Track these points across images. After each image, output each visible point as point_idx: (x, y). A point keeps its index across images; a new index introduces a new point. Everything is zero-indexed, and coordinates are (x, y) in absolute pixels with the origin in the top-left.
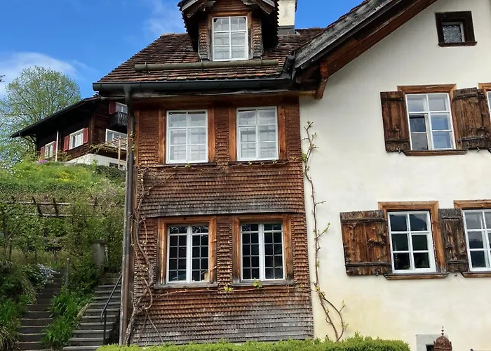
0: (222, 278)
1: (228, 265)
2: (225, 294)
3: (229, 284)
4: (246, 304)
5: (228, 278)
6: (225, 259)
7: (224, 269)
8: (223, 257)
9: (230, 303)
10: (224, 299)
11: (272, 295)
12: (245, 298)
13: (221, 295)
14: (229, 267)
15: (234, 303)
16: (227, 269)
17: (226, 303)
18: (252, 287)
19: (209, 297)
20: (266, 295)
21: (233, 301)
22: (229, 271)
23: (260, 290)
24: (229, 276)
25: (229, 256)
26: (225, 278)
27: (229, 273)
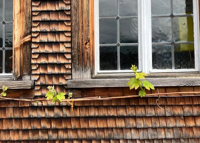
0: (45, 66)
1: (59, 33)
2: (51, 108)
3: (62, 81)
4: (106, 134)
5: (60, 66)
6: (53, 17)
7: (50, 44)
8: (48, 12)
9: (66, 130)
10: (49, 120)
11: (178, 111)
12: (105, 118)
13: (42, 108)
14: (62, 38)
15: (75, 130)
16: (57, 43)
17: (56, 131)
18: (125, 90)
19: (10, 113)
20: (161, 111)
21: (74, 124)
22: (62, 49)
23: (146, 99)
24: (62, 61)
25: (62, 11)
26: (53, 65)
27: (62, 55)
